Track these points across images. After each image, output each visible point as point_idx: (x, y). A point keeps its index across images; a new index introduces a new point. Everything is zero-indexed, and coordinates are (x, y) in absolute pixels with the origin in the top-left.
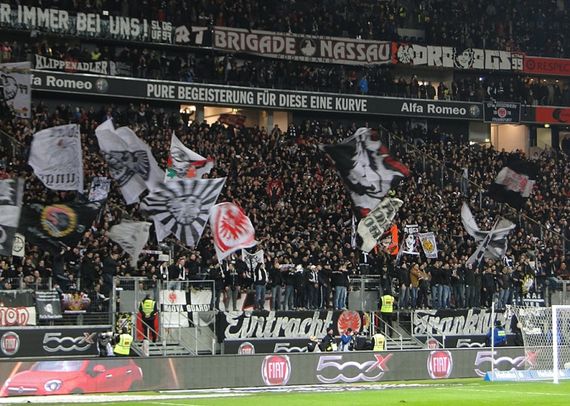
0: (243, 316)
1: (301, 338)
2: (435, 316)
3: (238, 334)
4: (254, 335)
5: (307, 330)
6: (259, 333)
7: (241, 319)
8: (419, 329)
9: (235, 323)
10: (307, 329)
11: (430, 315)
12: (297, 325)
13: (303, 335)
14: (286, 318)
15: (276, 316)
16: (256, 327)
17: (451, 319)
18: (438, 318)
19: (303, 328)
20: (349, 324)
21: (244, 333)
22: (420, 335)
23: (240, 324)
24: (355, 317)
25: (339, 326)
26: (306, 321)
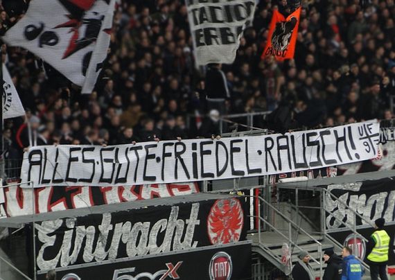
0: (64, 228)
1: (152, 255)
2: (359, 194)
3: (56, 260)
4: (80, 259)
5: (160, 241)
6: (87, 256)
7: (59, 233)
8: (333, 219)
9: (50, 242)
10: (160, 238)
11: (352, 193)
12: (145, 234)
13: (154, 250)
14: (129, 223)
15: (114, 222)
16: (84, 245)
17: (384, 195)
18: (363, 197)
19: (154, 239)
20: (225, 221)
21: (66, 257)
22: (335, 229)
23: (59, 243)
24: (235, 210)
25: (210, 227)
26: (157, 225)
